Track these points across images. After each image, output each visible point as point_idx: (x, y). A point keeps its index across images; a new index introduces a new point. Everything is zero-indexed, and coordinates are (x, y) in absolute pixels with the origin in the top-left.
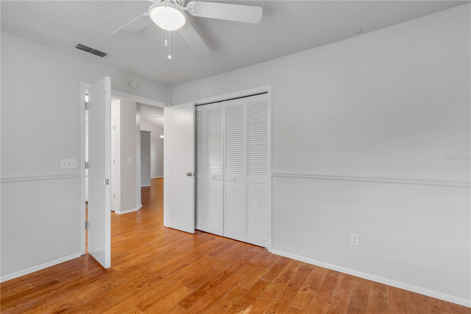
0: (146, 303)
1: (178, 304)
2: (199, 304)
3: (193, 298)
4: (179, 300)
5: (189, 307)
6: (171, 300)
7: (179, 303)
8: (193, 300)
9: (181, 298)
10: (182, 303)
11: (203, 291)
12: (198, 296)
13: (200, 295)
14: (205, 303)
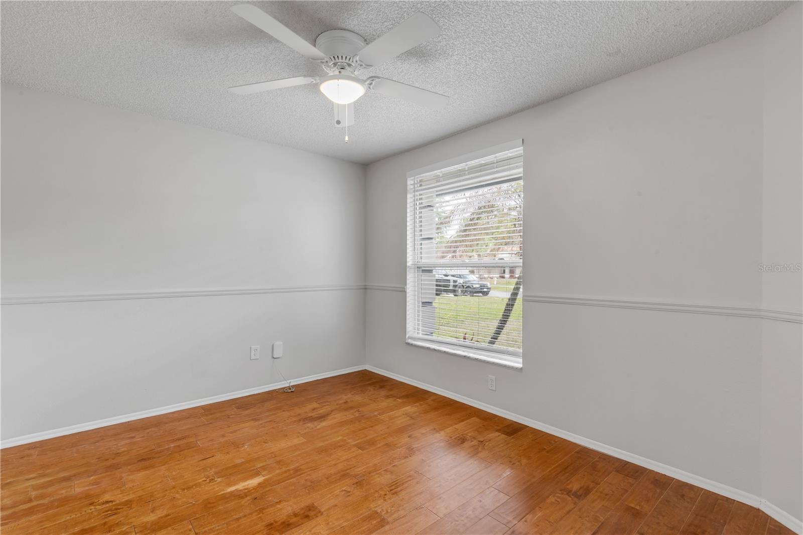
0: (372, 524)
1: (322, 514)
2: (290, 508)
3: (294, 520)
4: (320, 519)
5: (307, 507)
6: (331, 523)
7: (319, 514)
8: (295, 515)
9: (312, 523)
10: (315, 515)
11: (269, 529)
12: (283, 523)
13: (279, 523)
14: (281, 509)
